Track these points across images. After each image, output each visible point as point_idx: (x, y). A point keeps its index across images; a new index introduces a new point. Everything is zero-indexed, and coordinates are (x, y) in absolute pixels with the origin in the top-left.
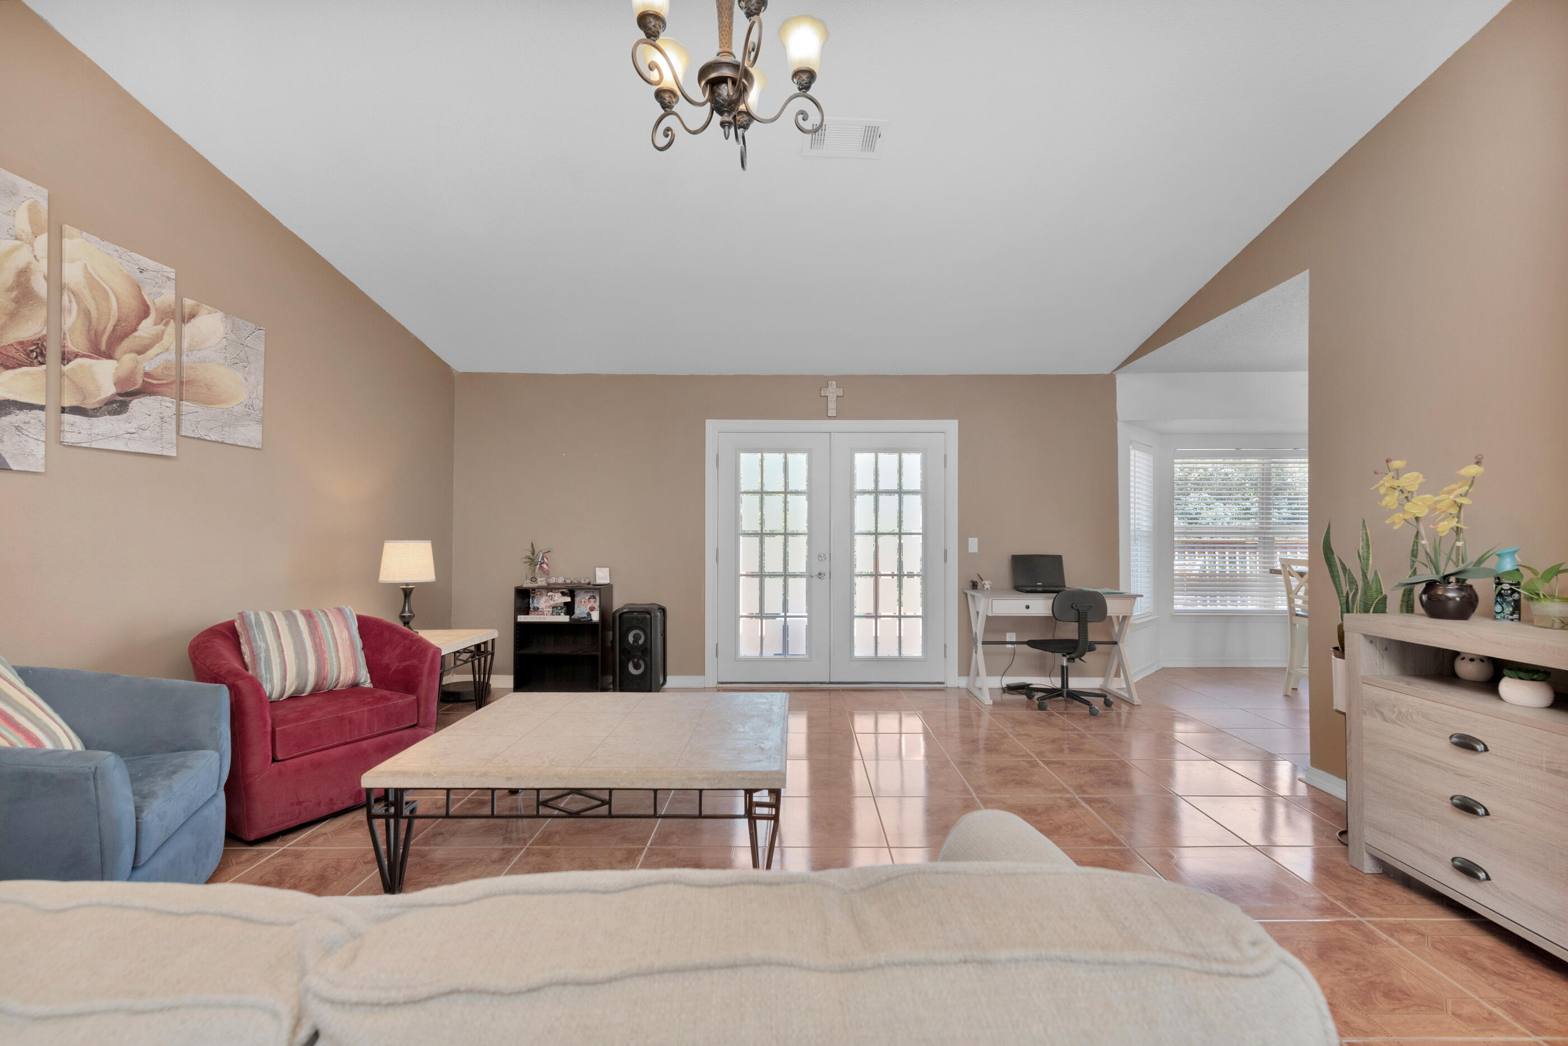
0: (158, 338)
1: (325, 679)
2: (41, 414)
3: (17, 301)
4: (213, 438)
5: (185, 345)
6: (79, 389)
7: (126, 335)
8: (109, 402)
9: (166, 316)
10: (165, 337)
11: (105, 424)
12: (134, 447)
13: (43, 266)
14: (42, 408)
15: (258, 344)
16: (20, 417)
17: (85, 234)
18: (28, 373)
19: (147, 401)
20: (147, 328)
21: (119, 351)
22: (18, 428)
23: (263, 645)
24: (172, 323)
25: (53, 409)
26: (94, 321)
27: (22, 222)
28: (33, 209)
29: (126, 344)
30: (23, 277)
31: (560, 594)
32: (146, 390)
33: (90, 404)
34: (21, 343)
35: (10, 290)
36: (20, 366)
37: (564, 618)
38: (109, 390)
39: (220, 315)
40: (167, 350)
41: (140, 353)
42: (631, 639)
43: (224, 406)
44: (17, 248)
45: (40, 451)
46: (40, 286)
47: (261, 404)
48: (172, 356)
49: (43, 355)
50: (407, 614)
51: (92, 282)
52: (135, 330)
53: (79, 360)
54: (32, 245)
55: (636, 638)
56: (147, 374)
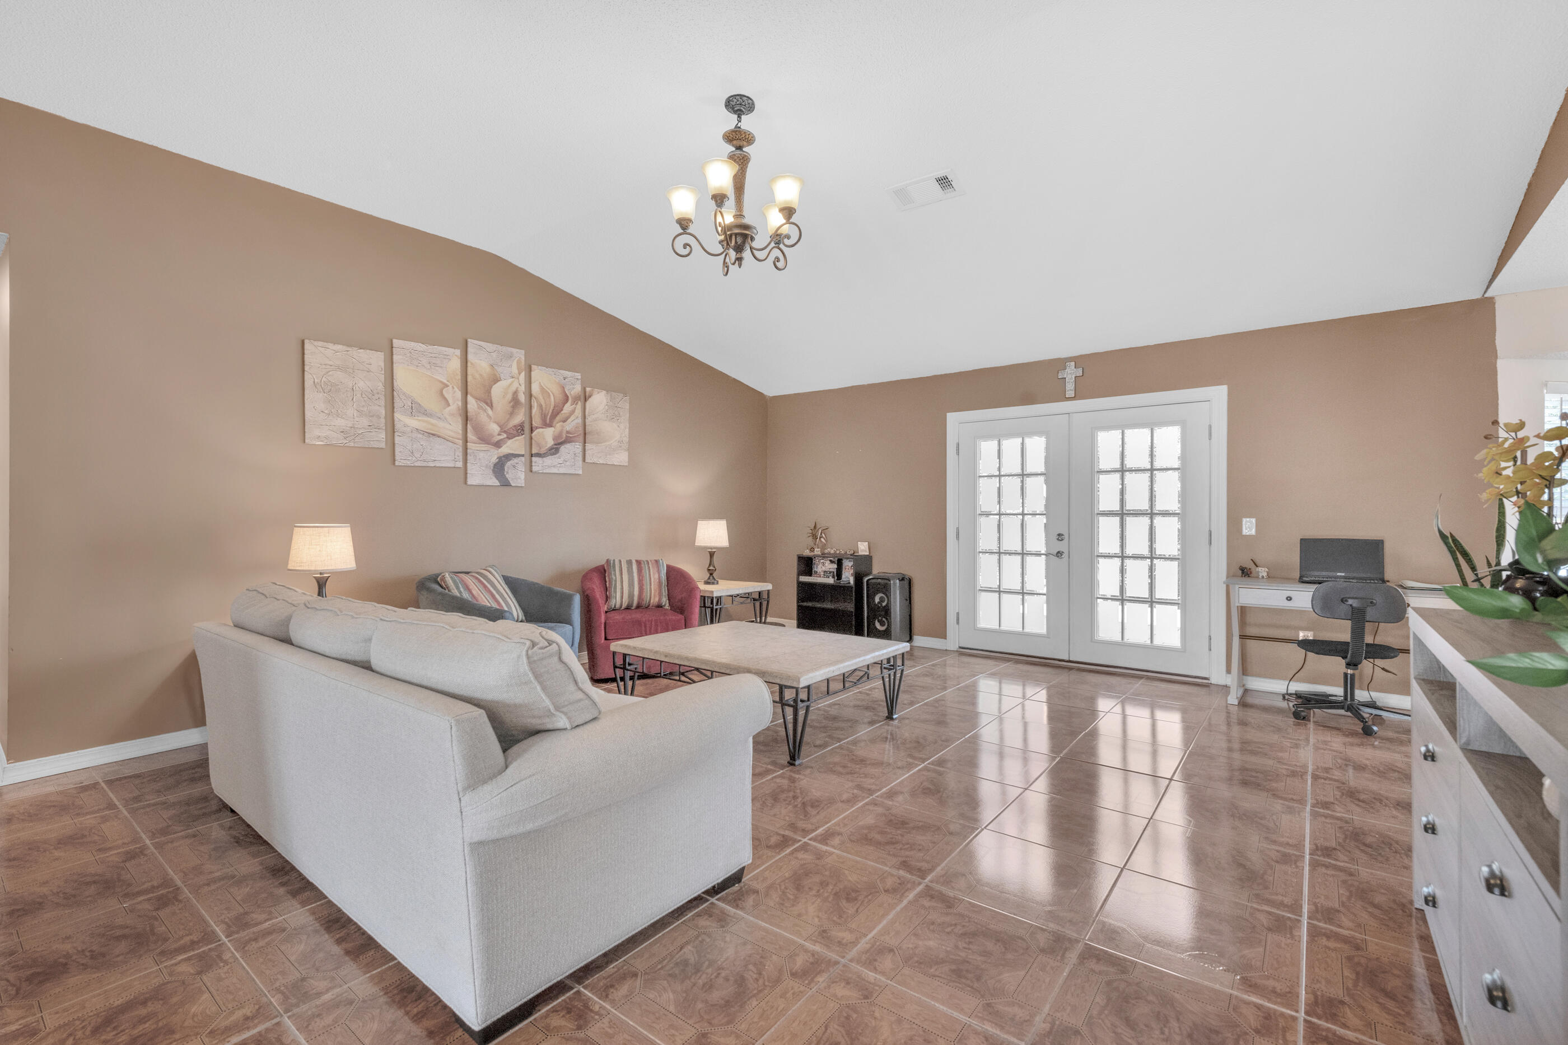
0: (573, 412)
1: (643, 600)
2: (523, 459)
3: (513, 407)
4: (601, 462)
5: (587, 413)
6: (539, 445)
7: (558, 414)
8: (551, 449)
9: (576, 399)
10: (576, 411)
11: (549, 460)
12: (562, 471)
13: (523, 388)
14: (523, 456)
15: (625, 405)
16: (515, 461)
17: (540, 367)
18: (517, 440)
19: (568, 446)
20: (568, 408)
21: (555, 423)
22: (514, 467)
23: (614, 578)
24: (579, 403)
25: (528, 456)
26: (544, 409)
27: (515, 370)
28: (519, 362)
29: (558, 418)
30: (515, 393)
31: (829, 562)
32: (568, 441)
33: (543, 451)
34: (515, 426)
35: (510, 403)
36: (515, 437)
37: (831, 581)
38: (550, 443)
39: (604, 392)
40: (577, 418)
41: (564, 421)
42: (877, 600)
43: (608, 443)
44: (512, 382)
45: (523, 476)
46: (522, 398)
47: (627, 440)
48: (580, 421)
49: (523, 430)
50: (711, 568)
51: (543, 390)
52: (562, 410)
53: (538, 430)
54: (518, 379)
55: (882, 600)
56: (568, 432)
